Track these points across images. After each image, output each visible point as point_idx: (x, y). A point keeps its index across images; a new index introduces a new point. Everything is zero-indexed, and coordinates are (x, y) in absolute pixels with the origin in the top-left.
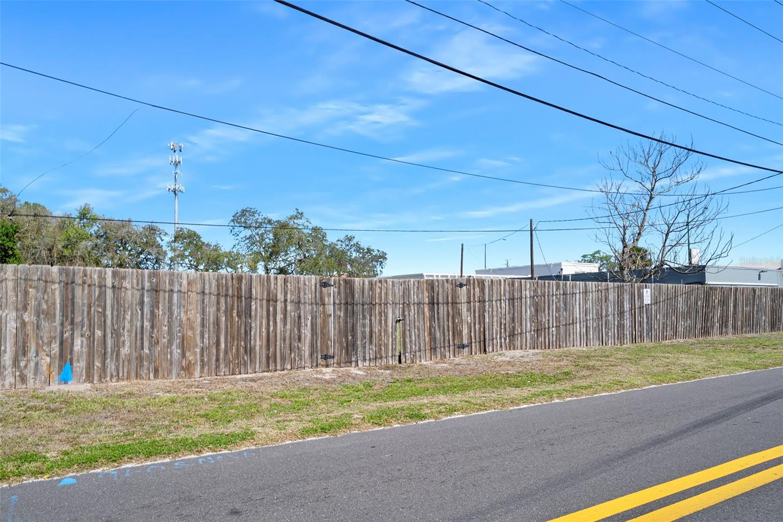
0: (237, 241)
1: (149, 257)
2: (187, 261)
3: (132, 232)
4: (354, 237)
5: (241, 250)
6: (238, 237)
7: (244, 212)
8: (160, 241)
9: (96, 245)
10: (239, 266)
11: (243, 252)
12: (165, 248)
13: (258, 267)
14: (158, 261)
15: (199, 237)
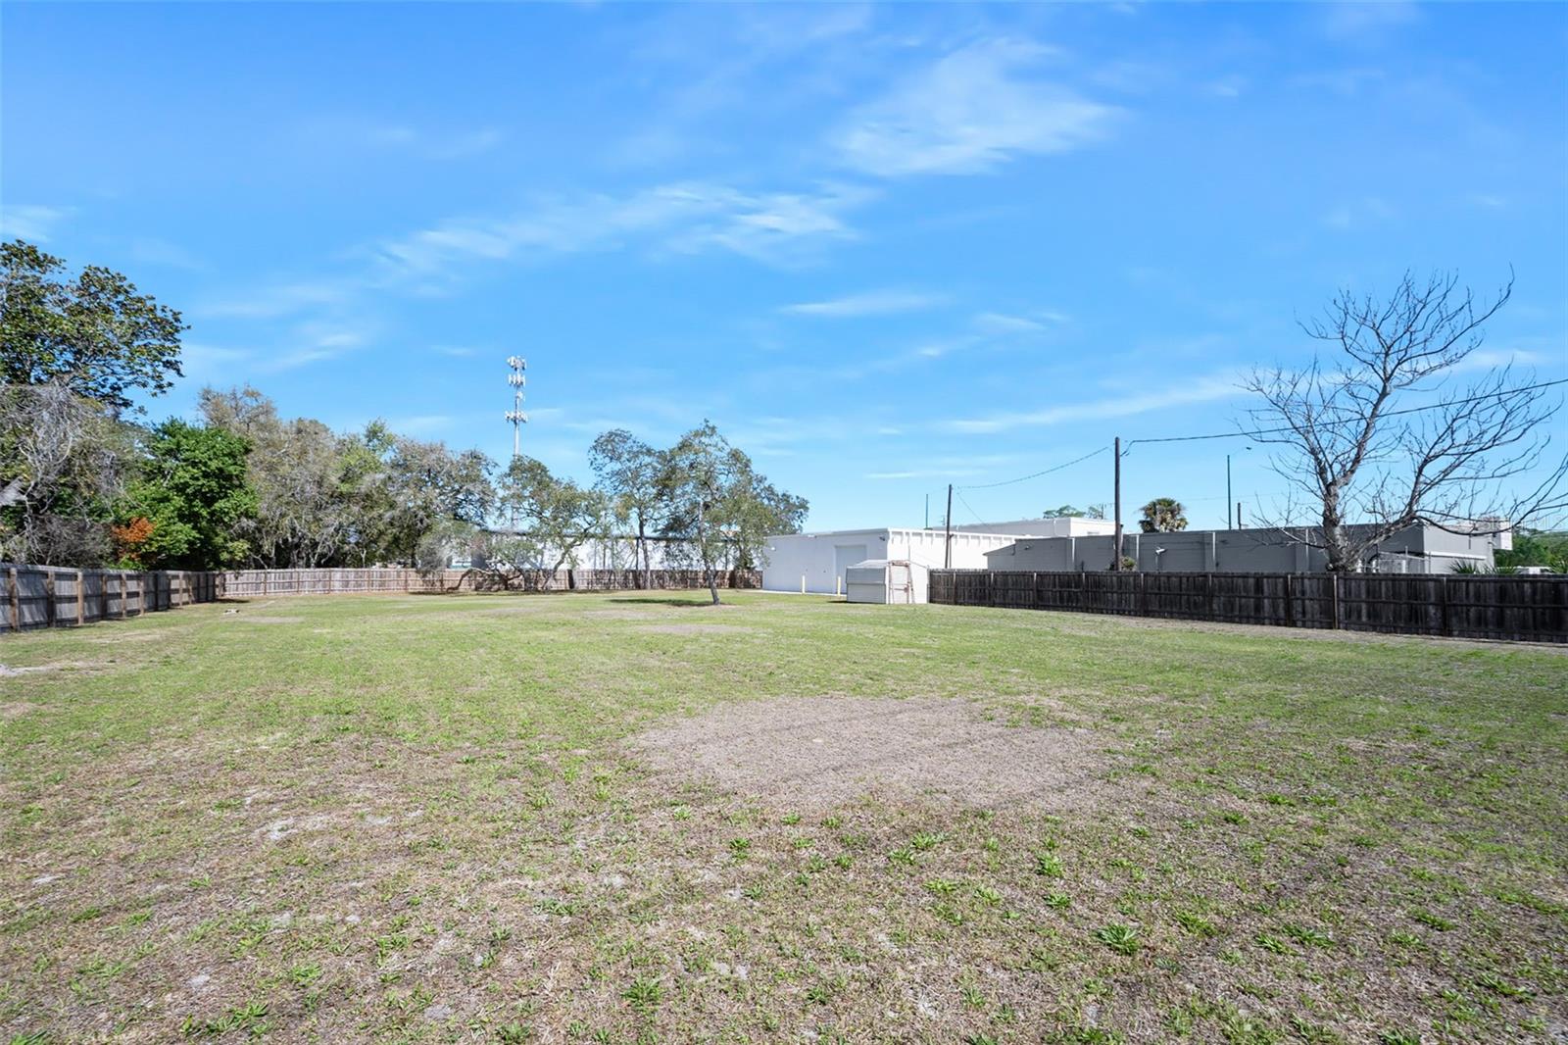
0: (600, 478)
1: (470, 497)
2: (526, 504)
3: (445, 460)
4: (766, 479)
5: (604, 491)
6: (601, 473)
7: (612, 436)
8: (486, 475)
9: (390, 478)
10: (603, 513)
11: (608, 491)
12: (493, 485)
13: (631, 515)
14: (483, 503)
15: (544, 470)
